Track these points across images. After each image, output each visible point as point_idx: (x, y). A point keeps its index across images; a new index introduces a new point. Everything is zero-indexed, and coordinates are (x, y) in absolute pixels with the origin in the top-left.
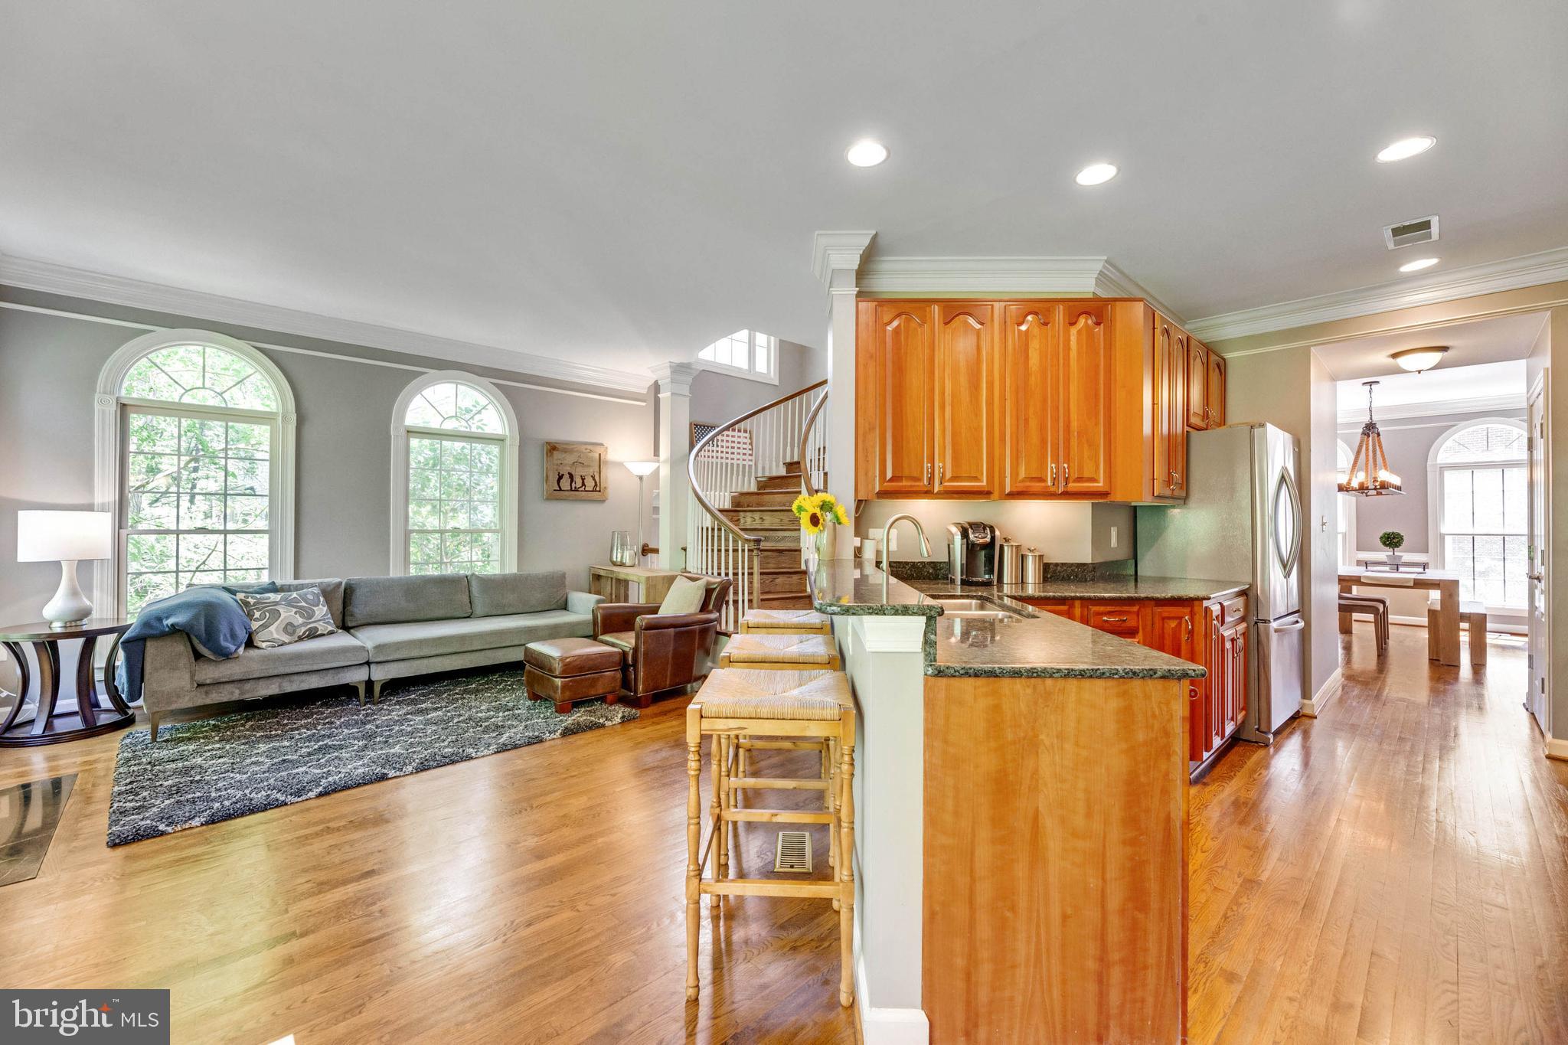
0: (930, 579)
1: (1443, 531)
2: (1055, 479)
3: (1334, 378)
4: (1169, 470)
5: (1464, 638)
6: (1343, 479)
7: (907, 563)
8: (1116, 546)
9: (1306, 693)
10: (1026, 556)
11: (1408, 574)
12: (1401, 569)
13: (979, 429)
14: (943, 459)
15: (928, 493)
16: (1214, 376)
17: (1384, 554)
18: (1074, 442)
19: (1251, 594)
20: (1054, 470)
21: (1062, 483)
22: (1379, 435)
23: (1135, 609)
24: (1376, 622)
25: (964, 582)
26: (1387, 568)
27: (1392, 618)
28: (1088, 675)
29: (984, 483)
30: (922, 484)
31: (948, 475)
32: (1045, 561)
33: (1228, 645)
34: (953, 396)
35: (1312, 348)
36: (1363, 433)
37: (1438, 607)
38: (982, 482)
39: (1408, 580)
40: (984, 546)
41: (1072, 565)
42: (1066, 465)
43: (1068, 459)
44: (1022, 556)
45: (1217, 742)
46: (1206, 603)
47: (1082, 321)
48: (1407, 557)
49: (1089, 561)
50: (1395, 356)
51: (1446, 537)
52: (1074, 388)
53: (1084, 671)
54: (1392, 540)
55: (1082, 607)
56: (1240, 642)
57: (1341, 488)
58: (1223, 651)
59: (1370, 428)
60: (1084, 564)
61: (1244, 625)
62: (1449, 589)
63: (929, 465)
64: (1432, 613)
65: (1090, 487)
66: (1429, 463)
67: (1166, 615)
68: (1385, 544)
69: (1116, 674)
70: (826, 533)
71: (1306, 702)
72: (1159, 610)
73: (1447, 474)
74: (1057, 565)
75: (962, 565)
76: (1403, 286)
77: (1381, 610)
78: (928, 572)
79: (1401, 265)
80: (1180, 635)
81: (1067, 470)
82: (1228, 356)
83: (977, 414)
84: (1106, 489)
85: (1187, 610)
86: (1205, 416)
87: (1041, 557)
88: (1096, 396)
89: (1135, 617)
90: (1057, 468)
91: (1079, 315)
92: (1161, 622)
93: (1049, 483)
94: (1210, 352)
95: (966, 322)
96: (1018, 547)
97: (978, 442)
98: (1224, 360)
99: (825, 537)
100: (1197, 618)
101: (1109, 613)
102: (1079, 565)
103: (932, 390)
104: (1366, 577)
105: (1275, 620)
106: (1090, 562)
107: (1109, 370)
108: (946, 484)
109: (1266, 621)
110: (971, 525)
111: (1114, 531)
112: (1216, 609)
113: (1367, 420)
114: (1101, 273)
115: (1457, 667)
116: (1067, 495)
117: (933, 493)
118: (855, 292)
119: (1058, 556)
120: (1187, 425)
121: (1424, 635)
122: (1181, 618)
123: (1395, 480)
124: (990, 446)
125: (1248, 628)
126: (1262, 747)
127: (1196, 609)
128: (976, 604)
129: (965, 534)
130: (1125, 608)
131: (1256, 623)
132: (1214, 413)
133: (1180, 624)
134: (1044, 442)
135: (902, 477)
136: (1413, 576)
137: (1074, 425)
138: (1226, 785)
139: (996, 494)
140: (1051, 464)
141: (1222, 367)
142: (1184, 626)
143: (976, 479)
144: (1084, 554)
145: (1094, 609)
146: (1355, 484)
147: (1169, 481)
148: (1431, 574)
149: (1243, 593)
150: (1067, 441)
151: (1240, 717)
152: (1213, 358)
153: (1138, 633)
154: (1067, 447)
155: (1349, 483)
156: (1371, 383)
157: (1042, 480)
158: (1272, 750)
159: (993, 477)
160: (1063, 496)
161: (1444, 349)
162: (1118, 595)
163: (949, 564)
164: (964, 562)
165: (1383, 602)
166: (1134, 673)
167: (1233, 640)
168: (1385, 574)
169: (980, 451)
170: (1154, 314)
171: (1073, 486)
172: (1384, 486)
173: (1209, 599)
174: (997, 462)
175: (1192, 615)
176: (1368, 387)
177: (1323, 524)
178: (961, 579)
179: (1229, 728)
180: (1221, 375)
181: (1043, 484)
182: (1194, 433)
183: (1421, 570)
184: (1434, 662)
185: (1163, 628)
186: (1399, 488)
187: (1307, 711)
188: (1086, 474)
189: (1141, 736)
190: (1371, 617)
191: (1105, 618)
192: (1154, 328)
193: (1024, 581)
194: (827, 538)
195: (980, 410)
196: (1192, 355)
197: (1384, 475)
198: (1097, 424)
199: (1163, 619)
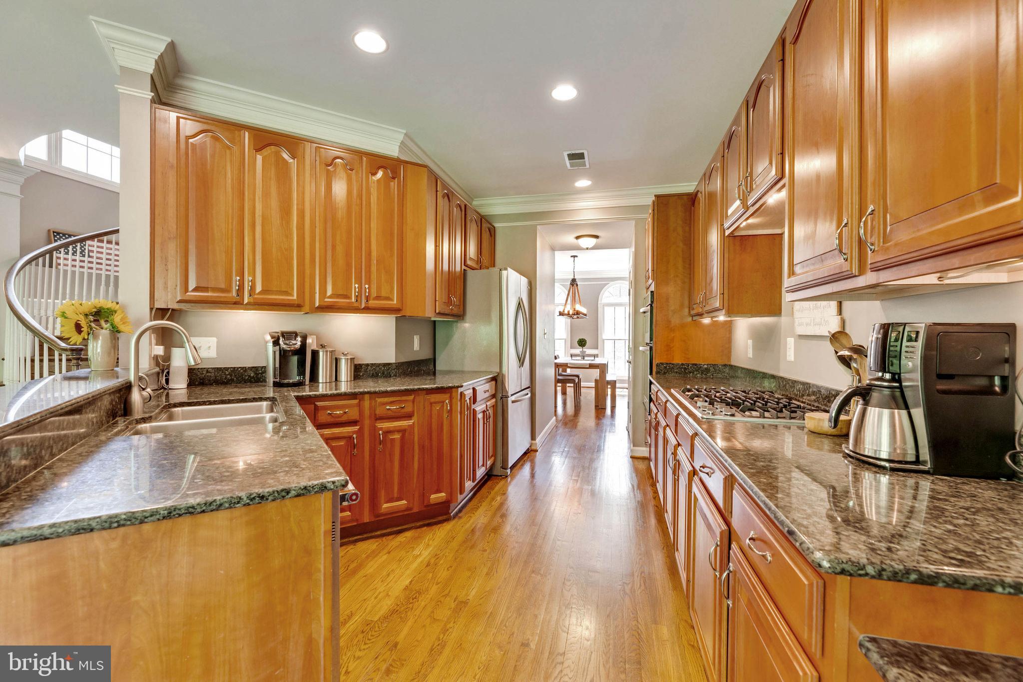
0: (251, 382)
1: (604, 337)
2: (357, 296)
3: (553, 249)
4: (449, 295)
5: (609, 391)
6: (561, 309)
7: (227, 369)
8: (418, 349)
9: (533, 437)
10: (340, 359)
11: (587, 361)
12: (586, 358)
13: (290, 249)
14: (253, 273)
15: (237, 304)
16: (486, 236)
17: (578, 351)
18: (374, 268)
19: (499, 380)
20: (357, 290)
21: (364, 301)
22: (577, 285)
23: (411, 397)
24: (574, 387)
25: (276, 385)
26: (580, 358)
27: (583, 384)
28: (199, 510)
29: (295, 297)
30: (230, 295)
31: (259, 289)
32: (355, 363)
33: (480, 416)
34: (264, 218)
35: (538, 226)
36: (571, 284)
37: (598, 378)
38: (293, 296)
39: (586, 364)
40: (296, 352)
41: (379, 365)
42: (367, 286)
43: (369, 282)
44: (336, 360)
45: (469, 485)
46: (460, 390)
47: (380, 174)
48: (588, 351)
49: (393, 360)
50: (577, 238)
51: (605, 341)
52: (374, 225)
53: (193, 507)
54: (582, 343)
55: (370, 399)
56: (491, 411)
57: (561, 314)
58: (474, 421)
59: (574, 281)
60: (389, 364)
61: (494, 400)
62: (603, 368)
63: (238, 278)
64: (596, 381)
65: (385, 304)
66: (599, 302)
67: (432, 400)
68: (580, 345)
69: (238, 503)
70: (100, 342)
71: (533, 442)
72: (428, 397)
73: (606, 308)
74: (367, 365)
75: (275, 369)
76: (578, 196)
77: (577, 381)
78: (250, 376)
79: (576, 181)
80: (443, 414)
81: (367, 290)
82: (496, 225)
83: (289, 236)
84: (399, 306)
85: (448, 396)
86: (479, 261)
87: (352, 359)
88: (392, 234)
89: (411, 404)
90: (360, 288)
91: (379, 168)
92: (429, 406)
93: (353, 300)
94: (483, 220)
95: (278, 155)
96: (332, 352)
97: (289, 261)
98: (494, 227)
99: (99, 345)
100: (454, 401)
101: (392, 403)
102: (385, 365)
103: (242, 209)
104: (570, 363)
105: (512, 395)
106: (394, 362)
107: (402, 215)
108: (256, 296)
109: (507, 397)
110: (283, 334)
111: (416, 339)
112: (469, 393)
113: (572, 277)
114: (402, 143)
115: (605, 409)
116: (368, 310)
117: (242, 304)
118: (151, 97)
119: (368, 358)
120: (464, 265)
121: (593, 391)
122: (443, 402)
123: (583, 310)
124: (301, 264)
125: (496, 402)
126: (503, 478)
127: (454, 394)
128: (267, 405)
129: (276, 343)
130: (404, 398)
131: (501, 398)
132: (485, 260)
133: (443, 406)
134: (348, 265)
135: (208, 288)
136: (589, 362)
137: (374, 254)
138: (472, 515)
139: (307, 308)
140: (355, 284)
141: (492, 232)
142: (445, 407)
143: (287, 293)
144: (389, 356)
145: (379, 400)
146: (566, 312)
147: (449, 302)
148: (598, 361)
149: (494, 379)
150: (369, 266)
151: (489, 463)
152: (485, 225)
153: (414, 416)
154: (369, 272)
155: (564, 311)
156: (574, 257)
157: (347, 297)
158: (509, 479)
159: (304, 292)
160: (365, 311)
161: (597, 237)
162: (398, 388)
163: (264, 369)
164: (277, 365)
165: (578, 376)
166: (262, 497)
167: (484, 412)
168: (578, 361)
169: (290, 269)
170: (437, 180)
171: (373, 303)
172: (578, 313)
173: (462, 386)
174: (307, 280)
175: (451, 398)
176: (573, 258)
177: (545, 334)
178: (274, 382)
179: (480, 472)
180: (491, 236)
181: (348, 301)
182: (469, 272)
183: (593, 358)
184: (596, 406)
185: (431, 410)
186: (586, 315)
187: (533, 448)
188: (383, 294)
189: (277, 562)
190: (572, 385)
191: (388, 407)
192: (437, 191)
193: (338, 379)
194: (102, 346)
195: (291, 234)
196: (469, 218)
197: (579, 308)
198: (392, 255)
199: (431, 404)
